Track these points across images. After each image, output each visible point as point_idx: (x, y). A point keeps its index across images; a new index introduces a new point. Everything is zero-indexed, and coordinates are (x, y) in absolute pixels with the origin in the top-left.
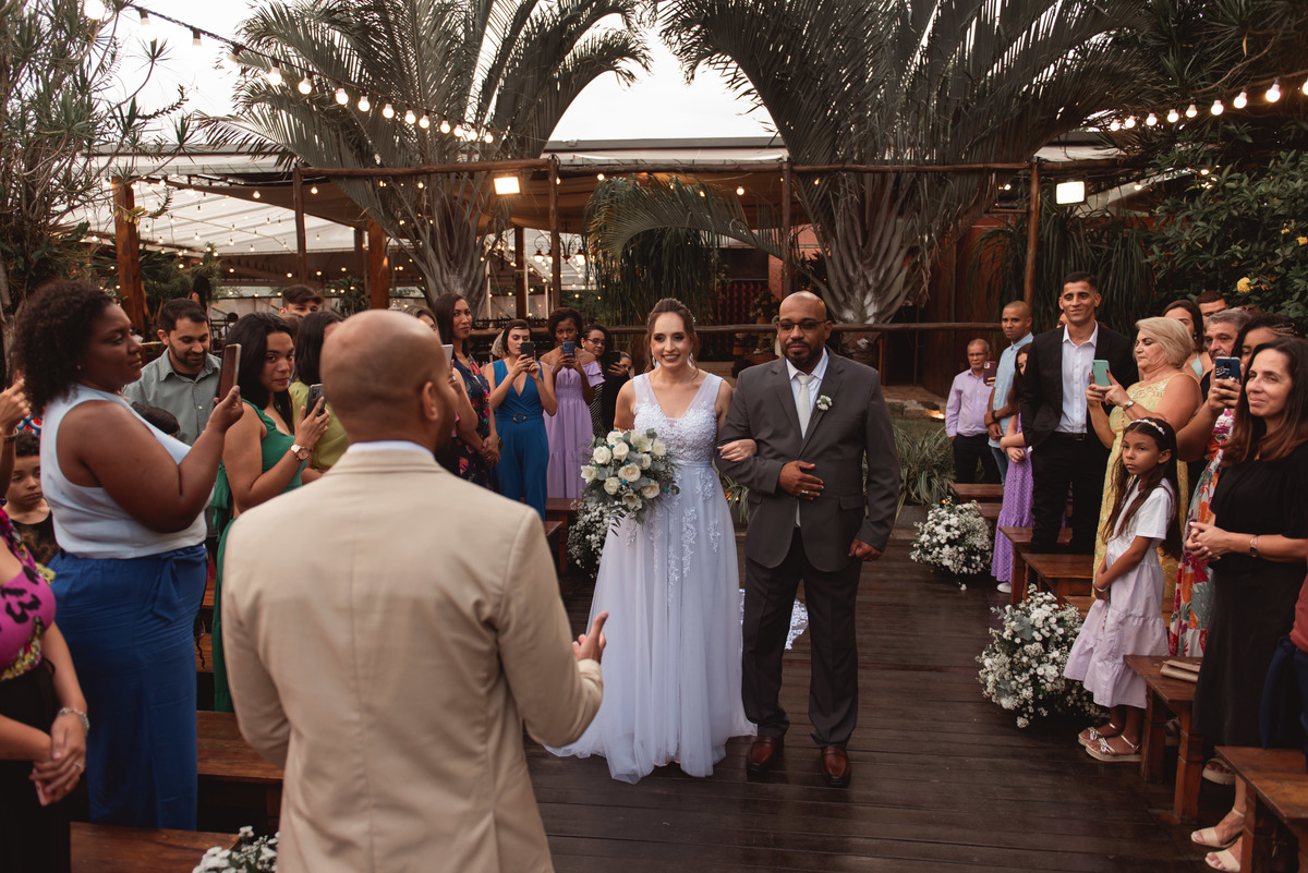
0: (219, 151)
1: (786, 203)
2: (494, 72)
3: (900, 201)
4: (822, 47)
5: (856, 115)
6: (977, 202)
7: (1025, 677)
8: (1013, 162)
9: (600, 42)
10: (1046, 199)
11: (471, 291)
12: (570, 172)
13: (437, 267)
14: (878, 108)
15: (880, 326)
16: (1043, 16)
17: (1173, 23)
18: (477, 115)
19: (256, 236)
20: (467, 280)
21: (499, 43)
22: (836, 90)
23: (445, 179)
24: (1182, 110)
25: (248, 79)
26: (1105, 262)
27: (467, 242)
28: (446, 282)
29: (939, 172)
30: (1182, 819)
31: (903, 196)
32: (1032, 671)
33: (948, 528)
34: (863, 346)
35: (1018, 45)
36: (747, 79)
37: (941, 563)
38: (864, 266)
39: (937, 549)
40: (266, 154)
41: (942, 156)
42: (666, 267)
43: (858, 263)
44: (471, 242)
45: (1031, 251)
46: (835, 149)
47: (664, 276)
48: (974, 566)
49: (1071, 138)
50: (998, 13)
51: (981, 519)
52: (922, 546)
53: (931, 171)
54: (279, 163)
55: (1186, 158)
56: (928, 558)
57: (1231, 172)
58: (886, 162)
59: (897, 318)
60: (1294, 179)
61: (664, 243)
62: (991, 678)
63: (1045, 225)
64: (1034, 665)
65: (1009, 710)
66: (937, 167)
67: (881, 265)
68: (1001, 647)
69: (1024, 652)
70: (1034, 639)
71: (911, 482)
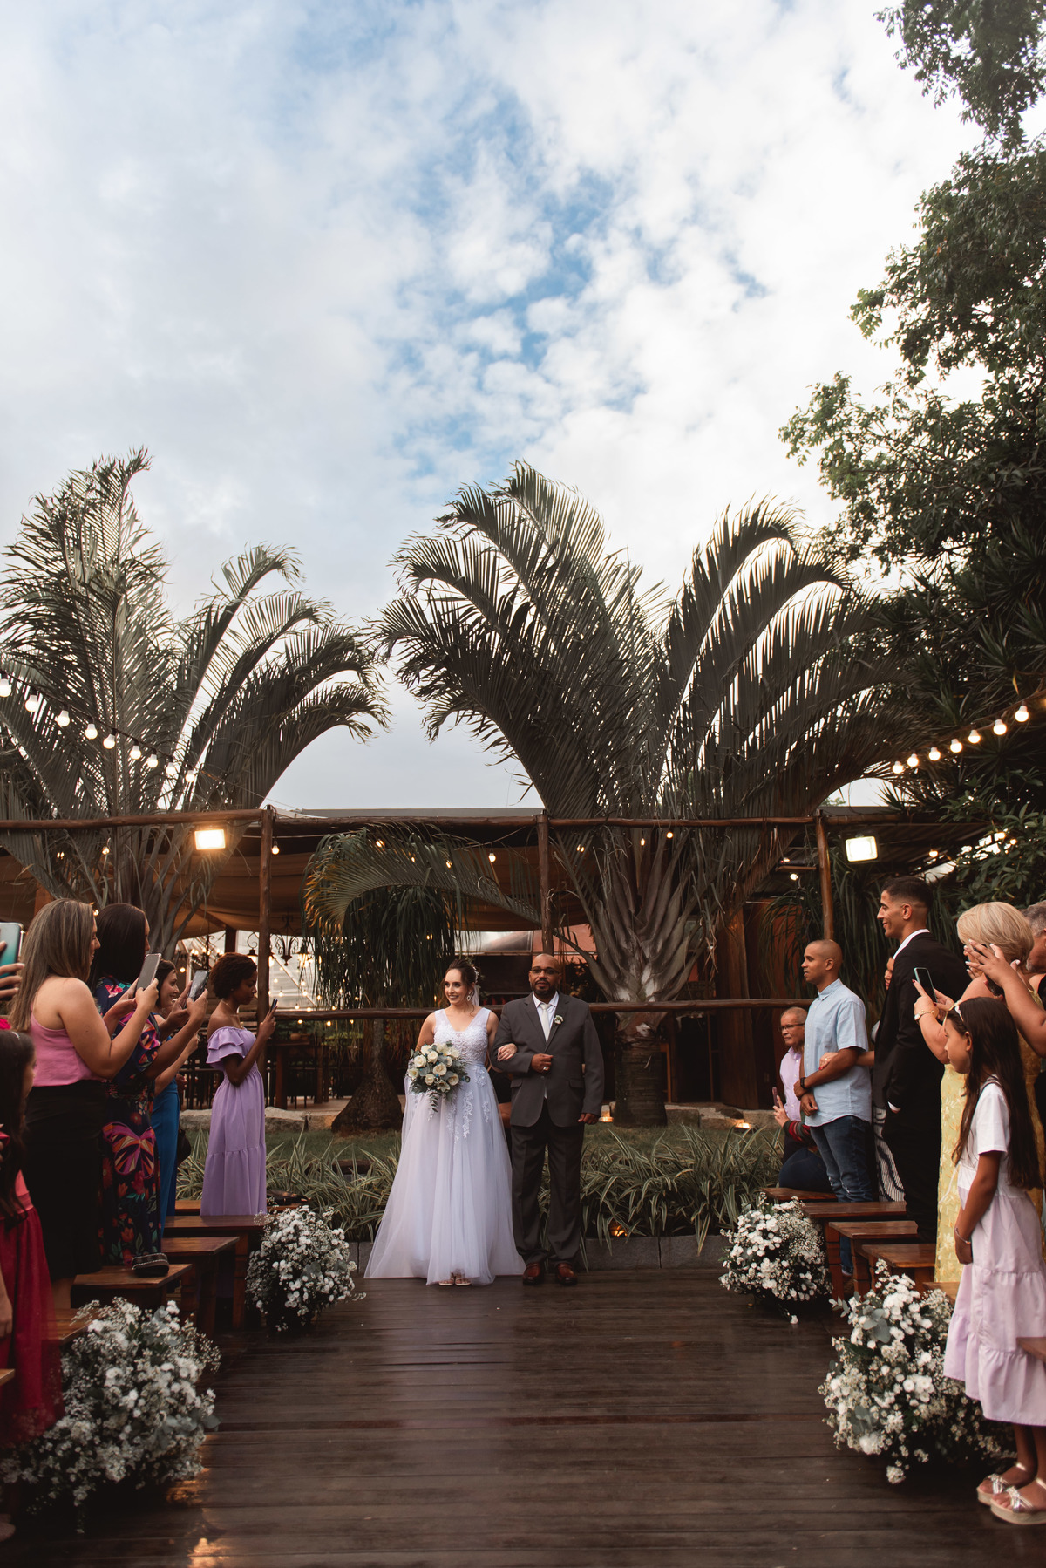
1: (544, 862)
3: (674, 862)
6: (760, 861)
7: (889, 1397)
8: (795, 816)
9: (331, 694)
10: (836, 856)
15: (663, 1004)
23: (136, 833)
24: (963, 738)
27: (156, 912)
29: (715, 827)
31: (677, 857)
32: (897, 1389)
33: (765, 1234)
34: (644, 1034)
35: (784, 700)
36: (496, 727)
37: (760, 1287)
38: (639, 936)
39: (754, 1265)
41: (716, 809)
43: (631, 932)
45: (827, 914)
46: (597, 801)
48: (804, 1288)
50: (760, 671)
51: (806, 1221)
52: (734, 1265)
53: (710, 826)
56: (743, 1278)
57: (1028, 812)
59: (682, 995)
61: (400, 907)
62: (842, 1408)
63: (839, 885)
64: (900, 1378)
65: (873, 1456)
66: (712, 821)
67: (658, 935)
68: (851, 1361)
69: (883, 1359)
70: (892, 1338)
71: (717, 1198)
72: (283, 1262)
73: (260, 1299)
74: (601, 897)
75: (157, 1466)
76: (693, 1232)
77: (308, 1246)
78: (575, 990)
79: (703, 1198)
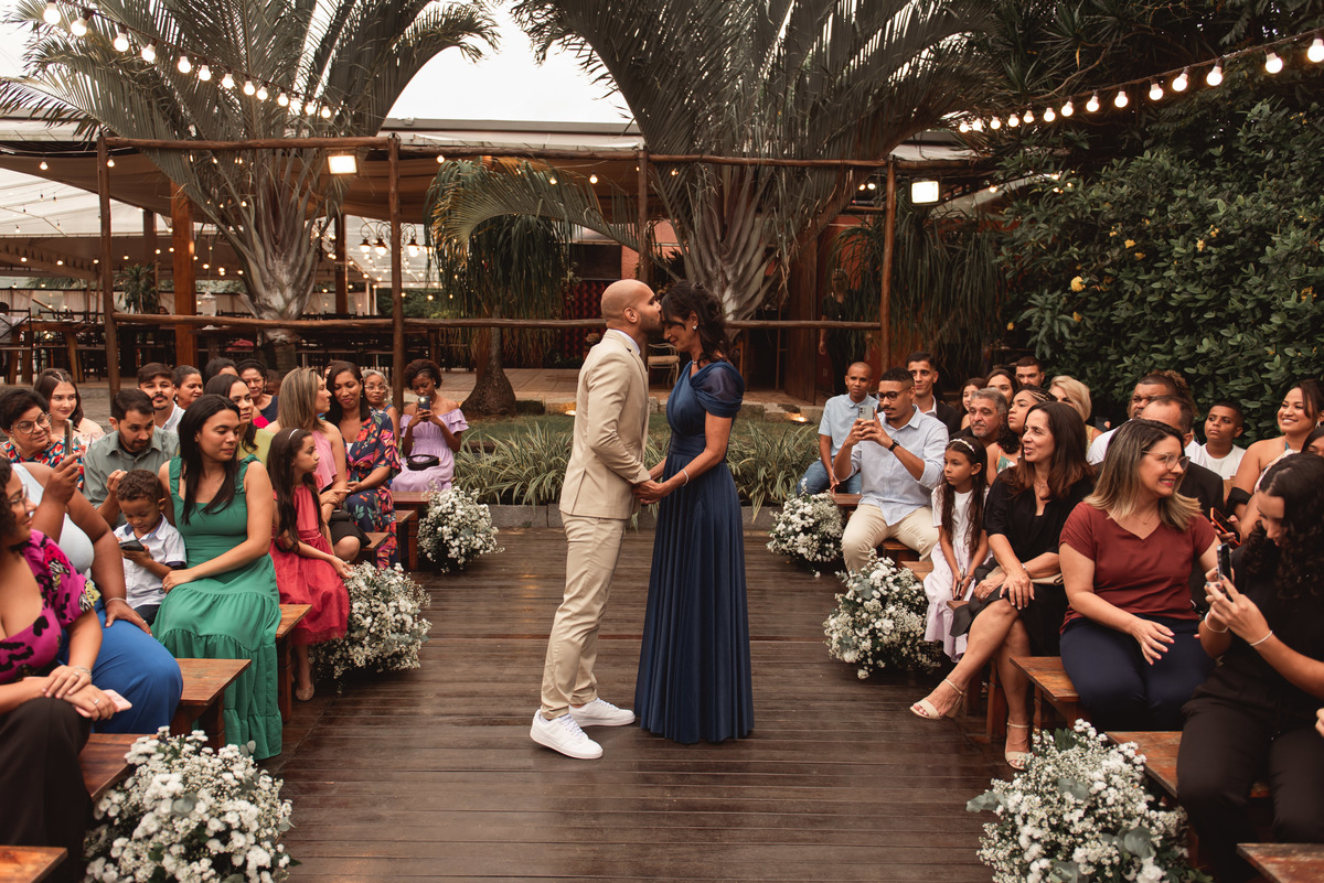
0: (11, 115)
1: (642, 193)
2: (327, 42)
3: (759, 195)
4: (679, 33)
5: (714, 105)
6: (834, 198)
7: (865, 631)
8: (870, 159)
9: (443, 15)
10: (902, 198)
11: (298, 279)
12: (412, 152)
13: (260, 251)
14: (735, 99)
15: (738, 322)
16: (897, 15)
17: (1020, 29)
18: (307, 88)
19: (24, 216)
20: (294, 267)
21: (332, 12)
22: (694, 78)
23: (271, 157)
24: (1020, 116)
25: (42, 36)
26: (959, 263)
27: (294, 226)
28: (271, 267)
29: (797, 166)
30: (992, 738)
31: (762, 191)
32: (871, 626)
33: (803, 516)
35: (873, 45)
36: (602, 62)
37: (796, 552)
38: (723, 261)
39: (793, 537)
40: (64, 121)
41: (800, 150)
42: (516, 256)
43: (716, 257)
44: (298, 225)
45: (888, 250)
46: (693, 139)
47: (513, 267)
48: (827, 553)
49: (925, 138)
50: (854, 9)
51: (834, 508)
52: (778, 536)
53: (793, 166)
54: (79, 132)
55: (1031, 161)
56: (784, 546)
58: (744, 155)
59: (760, 314)
60: (1121, 185)
61: (513, 230)
62: (835, 636)
63: (901, 223)
64: (873, 620)
65: (851, 664)
66: (795, 161)
67: (740, 261)
68: (845, 609)
69: (864, 609)
70: (873, 597)
71: (770, 481)
72: (445, 527)
73: (429, 551)
74: (692, 228)
75: (389, 660)
76: (750, 505)
77: (463, 517)
78: (662, 288)
79: (759, 482)
